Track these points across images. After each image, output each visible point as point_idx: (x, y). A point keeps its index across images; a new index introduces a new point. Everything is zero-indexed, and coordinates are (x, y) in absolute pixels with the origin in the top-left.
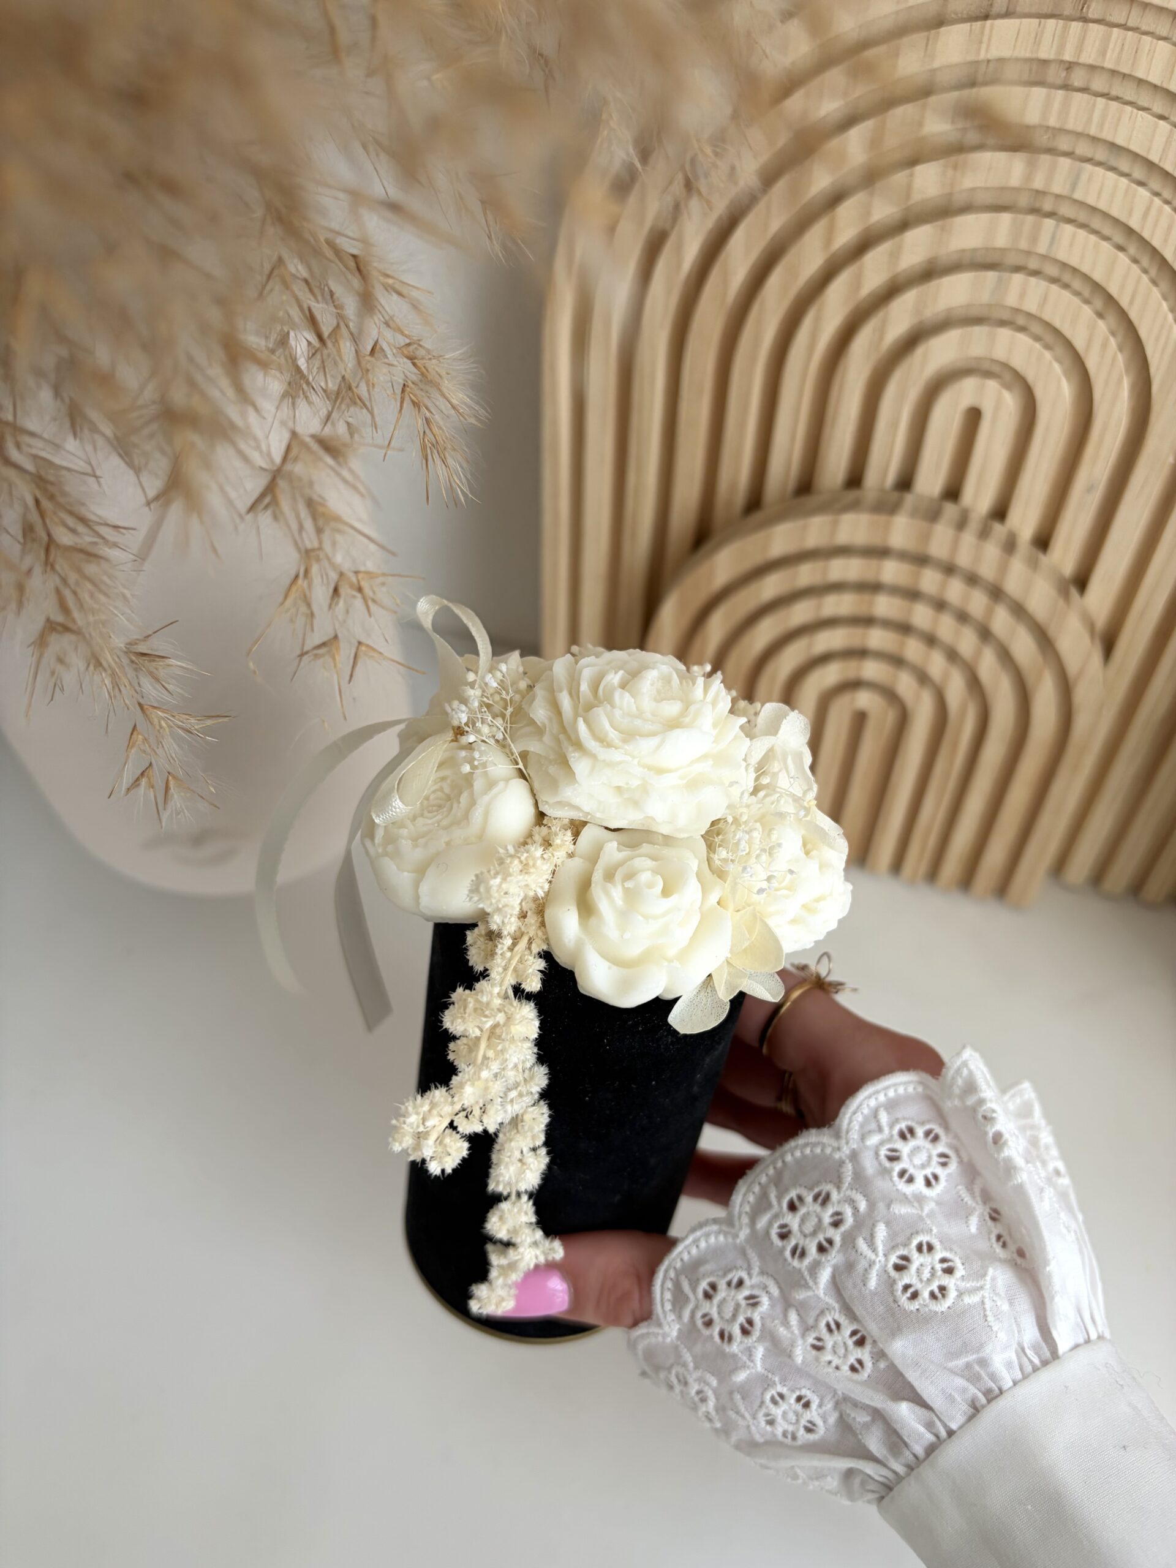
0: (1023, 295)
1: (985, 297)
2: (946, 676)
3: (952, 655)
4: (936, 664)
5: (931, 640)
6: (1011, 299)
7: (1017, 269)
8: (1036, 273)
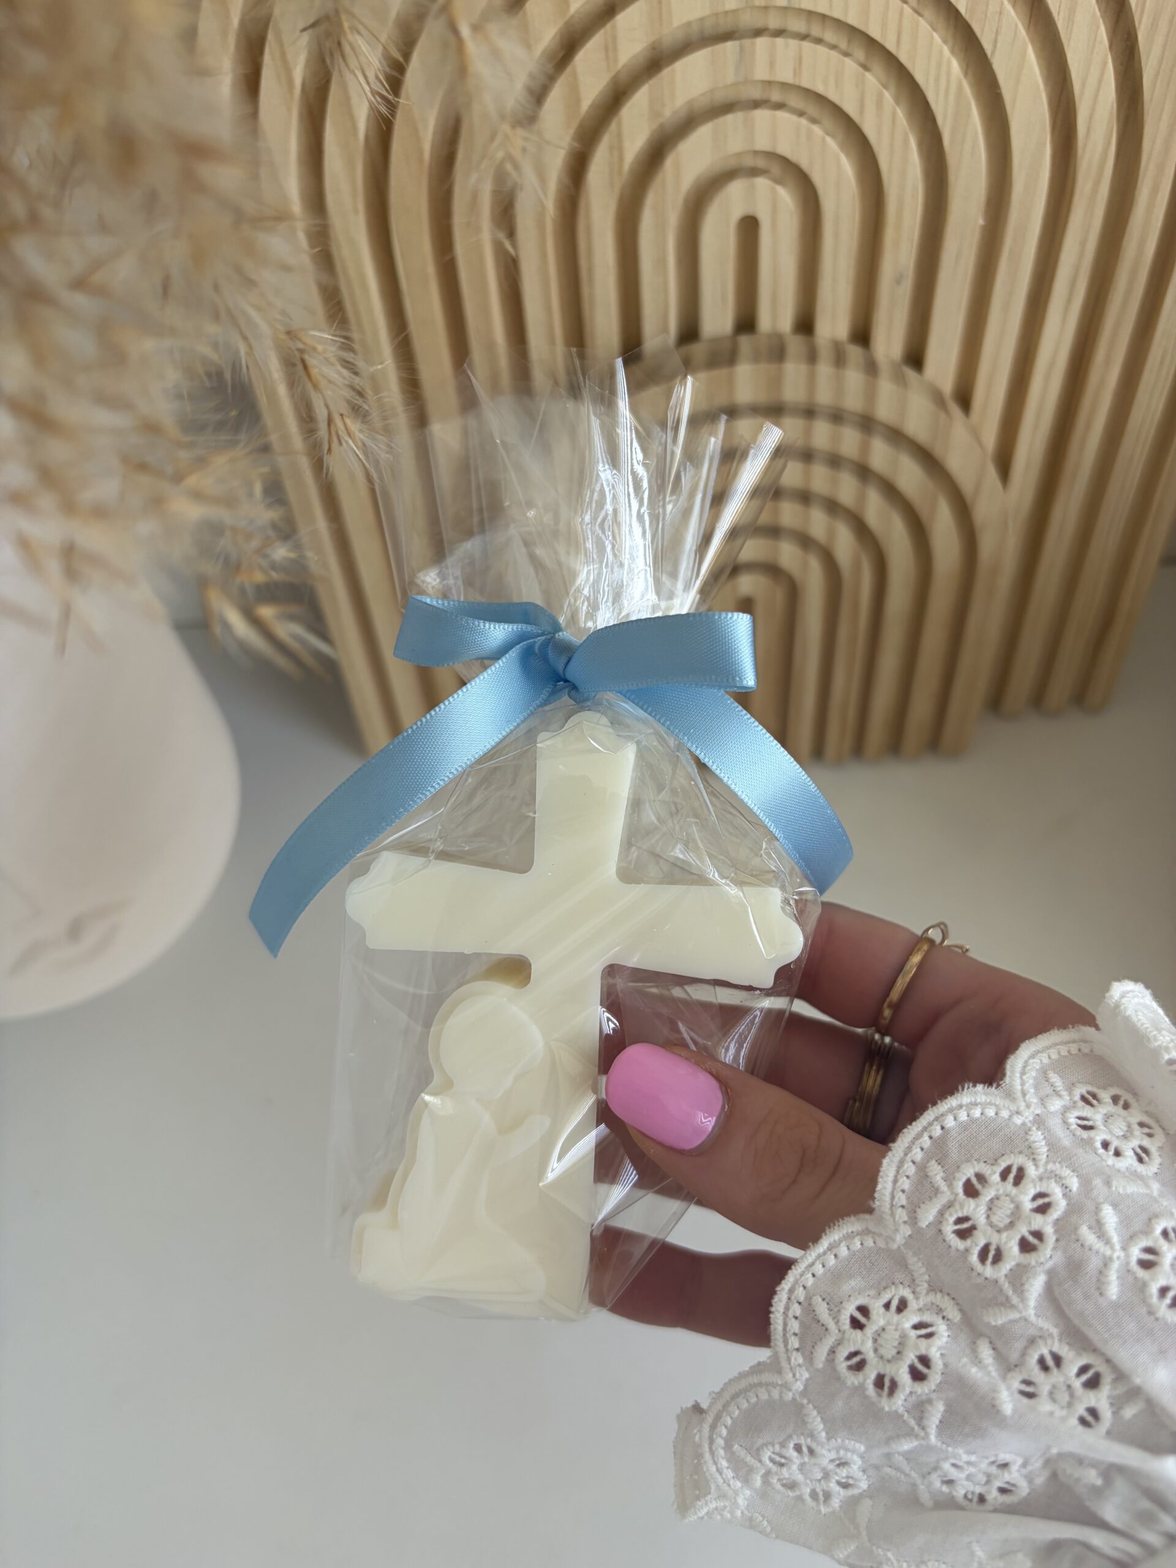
0: (772, 64)
1: (730, 78)
2: (831, 533)
3: (833, 507)
4: (818, 523)
5: (805, 497)
6: (761, 73)
7: (758, 33)
8: (779, 33)
